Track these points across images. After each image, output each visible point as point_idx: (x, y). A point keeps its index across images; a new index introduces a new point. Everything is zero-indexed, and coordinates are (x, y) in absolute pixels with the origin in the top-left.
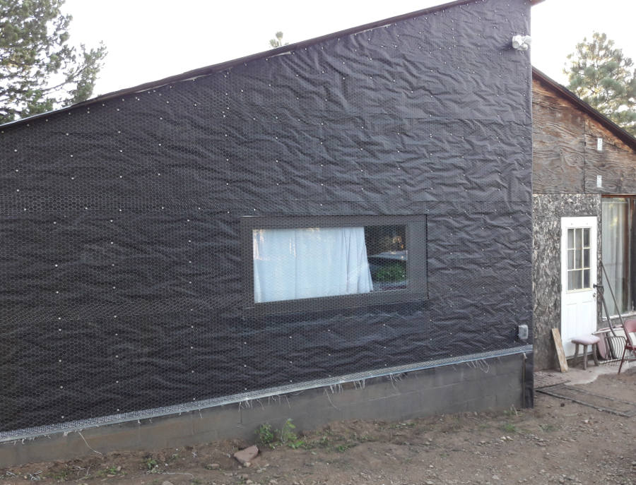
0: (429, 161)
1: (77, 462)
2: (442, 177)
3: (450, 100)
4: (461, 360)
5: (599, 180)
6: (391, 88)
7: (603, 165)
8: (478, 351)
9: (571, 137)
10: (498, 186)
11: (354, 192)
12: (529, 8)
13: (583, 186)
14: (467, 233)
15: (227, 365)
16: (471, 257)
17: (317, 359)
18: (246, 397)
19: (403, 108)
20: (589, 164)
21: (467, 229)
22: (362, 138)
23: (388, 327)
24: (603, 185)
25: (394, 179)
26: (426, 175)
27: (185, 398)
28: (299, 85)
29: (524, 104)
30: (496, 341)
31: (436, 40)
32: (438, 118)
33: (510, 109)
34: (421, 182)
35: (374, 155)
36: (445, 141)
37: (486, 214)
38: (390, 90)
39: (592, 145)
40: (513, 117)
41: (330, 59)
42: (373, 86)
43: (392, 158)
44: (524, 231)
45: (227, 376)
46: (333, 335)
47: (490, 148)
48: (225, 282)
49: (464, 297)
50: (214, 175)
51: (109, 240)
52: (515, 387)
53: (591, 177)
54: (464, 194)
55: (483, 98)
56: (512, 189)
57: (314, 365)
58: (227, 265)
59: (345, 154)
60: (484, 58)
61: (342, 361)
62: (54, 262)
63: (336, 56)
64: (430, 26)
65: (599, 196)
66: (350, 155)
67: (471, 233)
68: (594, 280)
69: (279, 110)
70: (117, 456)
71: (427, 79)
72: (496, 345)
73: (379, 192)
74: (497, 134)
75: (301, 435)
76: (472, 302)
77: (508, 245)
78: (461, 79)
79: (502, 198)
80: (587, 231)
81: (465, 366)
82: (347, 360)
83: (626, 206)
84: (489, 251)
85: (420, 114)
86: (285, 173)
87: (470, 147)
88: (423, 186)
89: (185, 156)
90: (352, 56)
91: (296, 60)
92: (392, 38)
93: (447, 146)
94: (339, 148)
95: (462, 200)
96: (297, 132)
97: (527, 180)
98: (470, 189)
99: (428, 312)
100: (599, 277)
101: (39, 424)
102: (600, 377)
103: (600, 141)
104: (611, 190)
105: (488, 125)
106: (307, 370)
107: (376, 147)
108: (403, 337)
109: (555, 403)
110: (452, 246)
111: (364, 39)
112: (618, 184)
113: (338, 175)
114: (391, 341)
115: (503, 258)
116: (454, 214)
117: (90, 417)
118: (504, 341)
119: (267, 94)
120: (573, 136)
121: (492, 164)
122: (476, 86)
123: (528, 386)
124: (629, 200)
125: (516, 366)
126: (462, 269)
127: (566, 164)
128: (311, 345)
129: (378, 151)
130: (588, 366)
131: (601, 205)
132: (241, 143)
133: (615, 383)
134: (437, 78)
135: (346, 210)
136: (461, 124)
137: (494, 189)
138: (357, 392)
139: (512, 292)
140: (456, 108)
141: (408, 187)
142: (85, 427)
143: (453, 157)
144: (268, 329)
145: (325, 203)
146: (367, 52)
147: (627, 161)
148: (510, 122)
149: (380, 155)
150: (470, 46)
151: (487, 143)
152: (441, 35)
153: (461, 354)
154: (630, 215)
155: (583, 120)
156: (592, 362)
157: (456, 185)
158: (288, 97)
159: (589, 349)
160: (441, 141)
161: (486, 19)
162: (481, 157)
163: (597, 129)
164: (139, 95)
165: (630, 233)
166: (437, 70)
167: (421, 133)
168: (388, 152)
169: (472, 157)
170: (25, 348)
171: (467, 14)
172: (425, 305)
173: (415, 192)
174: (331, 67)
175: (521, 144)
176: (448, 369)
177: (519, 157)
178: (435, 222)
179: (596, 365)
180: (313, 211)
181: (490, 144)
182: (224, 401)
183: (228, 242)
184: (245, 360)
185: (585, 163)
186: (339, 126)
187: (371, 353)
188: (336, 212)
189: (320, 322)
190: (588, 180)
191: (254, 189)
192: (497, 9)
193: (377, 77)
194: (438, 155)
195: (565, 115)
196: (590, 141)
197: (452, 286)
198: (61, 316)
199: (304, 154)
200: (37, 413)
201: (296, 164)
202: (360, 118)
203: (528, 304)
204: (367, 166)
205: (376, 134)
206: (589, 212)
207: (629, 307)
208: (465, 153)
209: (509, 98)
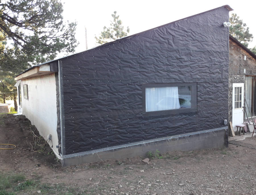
0: (198, 64)
1: (96, 163)
2: (202, 70)
3: (204, 44)
4: (207, 131)
5: (245, 70)
6: (187, 40)
7: (246, 65)
8: (212, 128)
9: (236, 55)
10: (219, 73)
11: (175, 75)
12: (229, 12)
13: (240, 72)
14: (209, 89)
15: (138, 132)
16: (210, 97)
17: (164, 131)
18: (144, 143)
19: (190, 47)
20: (242, 65)
21: (209, 87)
22: (178, 57)
23: (185, 120)
24: (246, 72)
25: (188, 71)
26: (197, 69)
27: (126, 142)
28: (160, 40)
29: (226, 45)
30: (217, 125)
31: (201, 24)
32: (201, 50)
33: (222, 47)
34: (196, 71)
35: (182, 63)
36: (203, 57)
37: (215, 82)
38: (187, 41)
39: (243, 58)
40: (223, 50)
41: (169, 31)
42: (182, 39)
43: (187, 63)
44: (227, 88)
45: (138, 135)
46: (169, 123)
47: (216, 60)
48: (138, 105)
49: (208, 110)
50: (135, 70)
51: (106, 91)
52: (223, 140)
53: (242, 69)
54: (209, 76)
55: (215, 44)
56: (223, 74)
57: (163, 132)
58: (138, 99)
59: (173, 62)
60: (215, 30)
61: (171, 131)
62: (90, 98)
63: (171, 29)
64: (199, 19)
65: (245, 76)
66: (175, 62)
67: (211, 89)
68: (243, 105)
69: (154, 48)
70: (108, 161)
71: (198, 37)
72: (217, 126)
73: (183, 75)
74: (219, 55)
75: (160, 155)
76: (210, 112)
77: (222, 93)
78: (208, 37)
79: (220, 77)
80: (241, 88)
81: (208, 133)
82: (173, 131)
83: (253, 79)
84: (216, 95)
85: (196, 49)
86: (155, 69)
87: (210, 60)
88: (196, 73)
89: (127, 64)
90: (176, 29)
91: (159, 31)
92: (188, 23)
93: (203, 59)
94: (172, 60)
95: (208, 77)
96: (159, 55)
97: (227, 71)
98: (210, 74)
99: (197, 115)
100: (244, 104)
101: (85, 151)
102: (246, 138)
103: (245, 57)
104: (249, 74)
105: (216, 52)
106: (161, 134)
107: (183, 60)
108: (190, 124)
109: (235, 146)
110: (205, 93)
111: (179, 24)
112: (251, 72)
113: (171, 69)
114: (186, 125)
115: (220, 97)
116: (206, 82)
117: (100, 148)
118: (220, 125)
119: (151, 43)
120: (237, 55)
121: (217, 65)
122: (212, 39)
123: (227, 140)
124: (254, 77)
125: (223, 133)
126: (208, 101)
127: (234, 65)
128: (162, 126)
129: (183, 61)
130: (241, 135)
131: (245, 79)
132: (143, 59)
133: (252, 140)
134: (201, 37)
135: (173, 81)
136: (208, 52)
137: (217, 74)
138: (176, 141)
139: (222, 109)
140: (206, 47)
141: (192, 73)
142: (98, 152)
143: (205, 63)
144: (150, 120)
145: (167, 79)
146: (180, 28)
147: (254, 64)
148: (222, 51)
149: (183, 62)
150: (211, 26)
151: (215, 58)
152: (202, 22)
153: (207, 129)
154: (254, 83)
155: (240, 49)
156: (242, 134)
157: (206, 73)
158: (157, 44)
159: (241, 129)
160: (202, 58)
161: (215, 17)
162: (214, 63)
163: (244, 52)
164: (115, 44)
165: (254, 89)
166: (201, 34)
167: (196, 55)
168: (186, 61)
169: (211, 63)
170: (82, 126)
171: (210, 15)
172: (196, 113)
173: (194, 75)
174: (170, 33)
175: (225, 59)
176: (203, 134)
177: (225, 63)
178: (200, 85)
179: (244, 134)
180: (163, 82)
181: (216, 59)
182: (138, 143)
183: (139, 92)
184: (143, 130)
185: (240, 64)
186: (172, 53)
187: (180, 129)
188: (170, 82)
189: (165, 118)
190: (241, 70)
191: (146, 74)
192: (219, 13)
193: (183, 37)
194: (201, 62)
195: (234, 48)
196: (242, 57)
197: (204, 106)
198: (92, 116)
199: (161, 62)
200: (85, 147)
201: (159, 66)
202: (178, 50)
203: (227, 113)
204: (180, 66)
205: (182, 55)
206: (242, 81)
207: (253, 115)
208: (209, 62)
209: (222, 43)
